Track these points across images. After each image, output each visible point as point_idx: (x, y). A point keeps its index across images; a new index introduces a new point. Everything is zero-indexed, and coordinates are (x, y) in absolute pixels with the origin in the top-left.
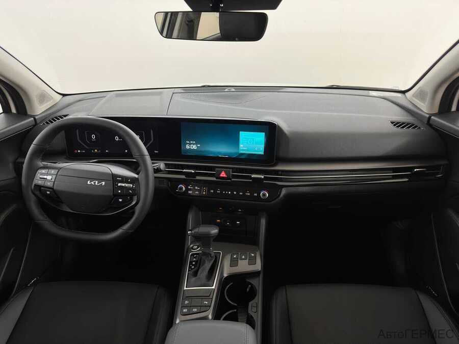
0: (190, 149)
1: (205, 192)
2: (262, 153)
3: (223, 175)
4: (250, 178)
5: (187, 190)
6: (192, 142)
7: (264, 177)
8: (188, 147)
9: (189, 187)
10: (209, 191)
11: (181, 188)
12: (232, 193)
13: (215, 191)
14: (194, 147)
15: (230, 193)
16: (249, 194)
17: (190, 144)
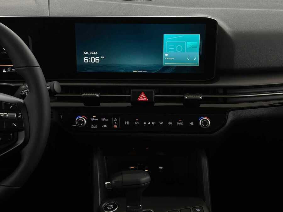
0: (90, 63)
1: (117, 124)
2: (197, 64)
3: (143, 97)
4: (182, 100)
5: (89, 122)
6: (92, 53)
7: (203, 97)
8: (86, 61)
9: (92, 119)
10: (122, 122)
11: (81, 122)
12: (157, 123)
13: (132, 122)
14: (96, 60)
15: (153, 123)
16: (182, 124)
17: (90, 56)
